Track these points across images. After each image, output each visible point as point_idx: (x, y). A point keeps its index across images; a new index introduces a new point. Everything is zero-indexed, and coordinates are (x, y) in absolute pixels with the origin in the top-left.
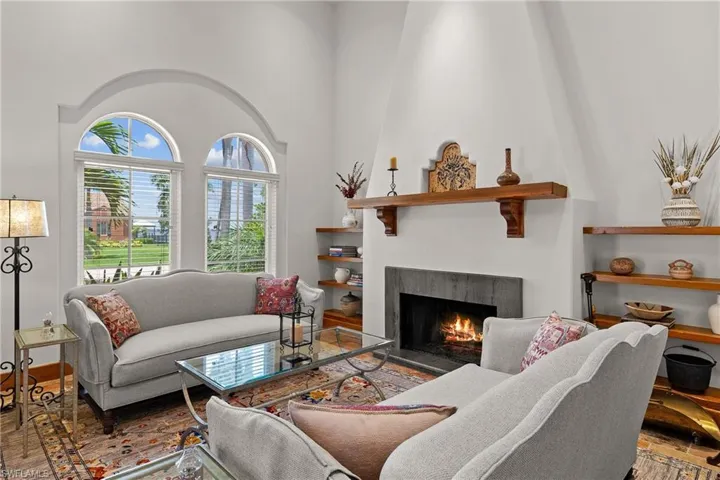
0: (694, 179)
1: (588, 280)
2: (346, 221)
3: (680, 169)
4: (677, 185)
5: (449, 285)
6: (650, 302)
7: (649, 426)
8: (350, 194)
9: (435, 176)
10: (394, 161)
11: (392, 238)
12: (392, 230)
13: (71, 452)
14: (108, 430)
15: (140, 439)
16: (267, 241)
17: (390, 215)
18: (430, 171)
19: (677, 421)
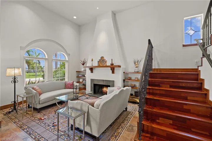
0: (138, 65)
1: (124, 80)
2: (82, 70)
3: (136, 64)
4: (136, 66)
5: (102, 82)
6: (133, 84)
7: (129, 102)
8: (83, 64)
9: (100, 63)
10: (92, 59)
11: (92, 73)
12: (92, 72)
13: (33, 116)
14: (39, 112)
15: (46, 113)
16: (66, 73)
17: (92, 69)
18: (99, 61)
19: (135, 101)
